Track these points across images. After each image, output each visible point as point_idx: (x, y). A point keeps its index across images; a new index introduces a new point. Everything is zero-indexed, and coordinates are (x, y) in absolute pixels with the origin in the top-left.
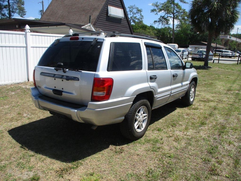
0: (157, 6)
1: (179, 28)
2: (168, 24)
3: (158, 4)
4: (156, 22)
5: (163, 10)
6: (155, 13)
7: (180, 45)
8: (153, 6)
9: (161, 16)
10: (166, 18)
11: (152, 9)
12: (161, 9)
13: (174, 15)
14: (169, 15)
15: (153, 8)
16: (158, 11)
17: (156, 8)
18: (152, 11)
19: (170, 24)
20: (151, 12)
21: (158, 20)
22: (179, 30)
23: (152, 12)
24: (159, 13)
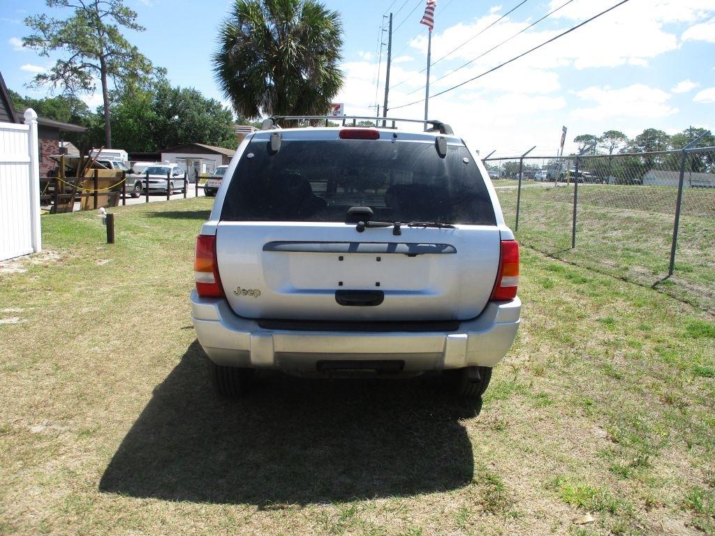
0: (44, 30)
1: (116, 101)
2: (89, 86)
3: (47, 22)
4: (45, 81)
5: (66, 42)
6: (41, 49)
7: (133, 153)
8: (29, 28)
9: (59, 62)
10: (80, 68)
11: (27, 36)
12: (60, 40)
13: (102, 62)
14: (86, 60)
15: (29, 32)
16: (48, 43)
17: (40, 34)
18: (28, 43)
19: (95, 88)
20: (24, 45)
21: (53, 73)
22: (121, 108)
23: (28, 46)
24: (51, 52)
